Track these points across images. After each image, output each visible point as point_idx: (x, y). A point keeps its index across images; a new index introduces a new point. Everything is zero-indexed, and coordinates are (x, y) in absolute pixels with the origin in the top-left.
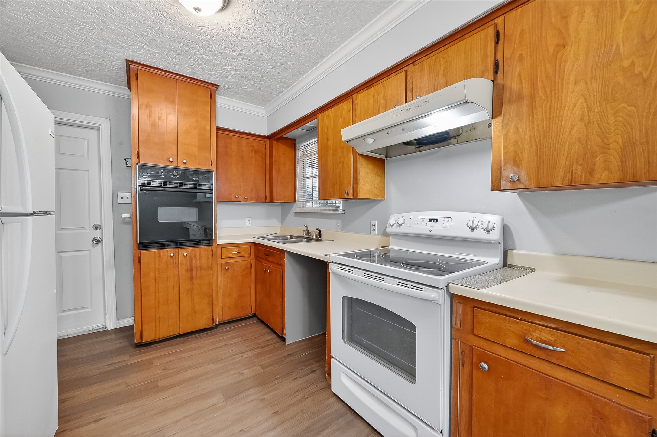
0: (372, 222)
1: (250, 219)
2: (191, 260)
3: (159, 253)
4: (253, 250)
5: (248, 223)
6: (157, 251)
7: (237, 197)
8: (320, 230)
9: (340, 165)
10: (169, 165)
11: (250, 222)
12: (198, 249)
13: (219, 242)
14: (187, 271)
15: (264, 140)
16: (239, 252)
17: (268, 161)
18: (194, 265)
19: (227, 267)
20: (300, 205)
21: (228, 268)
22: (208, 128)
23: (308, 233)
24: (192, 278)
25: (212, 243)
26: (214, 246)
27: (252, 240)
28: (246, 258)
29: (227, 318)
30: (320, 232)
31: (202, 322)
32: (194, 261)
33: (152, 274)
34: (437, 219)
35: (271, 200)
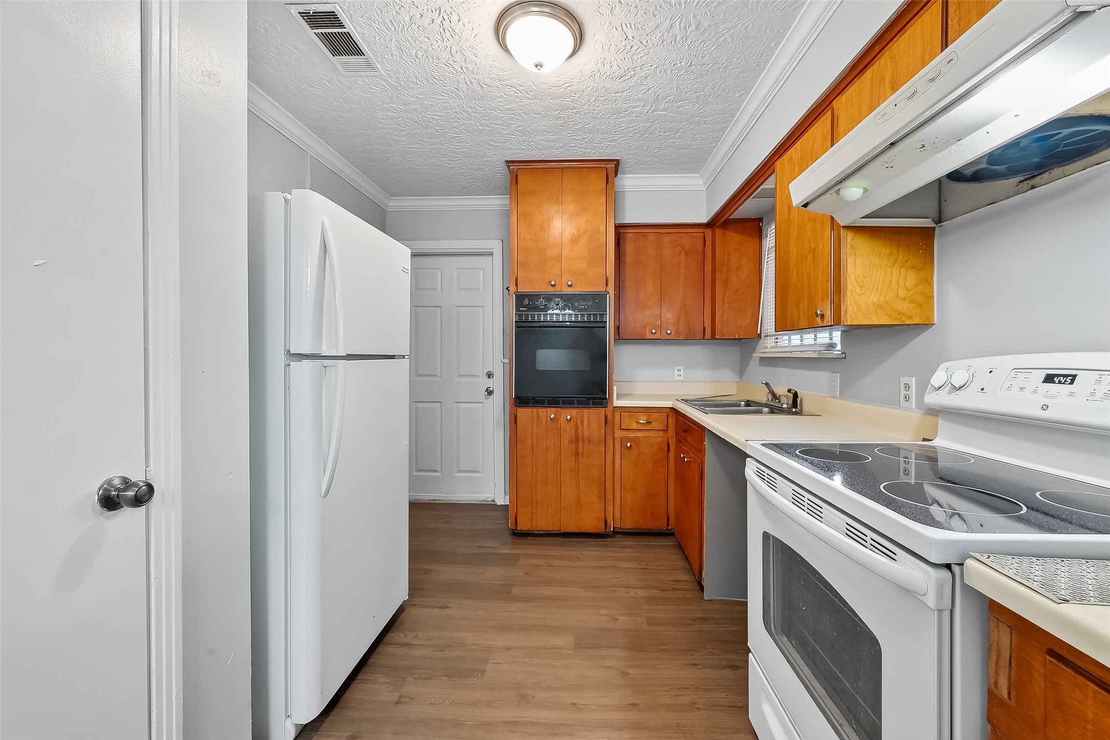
0: (904, 380)
1: (681, 368)
2: (577, 427)
3: (538, 413)
4: (672, 422)
5: (678, 374)
6: (535, 410)
7: (653, 331)
8: (796, 392)
9: (810, 257)
10: (551, 290)
11: (682, 373)
12: (586, 412)
13: (617, 403)
14: (570, 441)
15: (702, 230)
16: (649, 423)
17: (708, 267)
18: (580, 434)
19: (629, 444)
20: (769, 343)
21: (630, 446)
22: (602, 228)
23: (775, 396)
24: (577, 454)
25: (606, 404)
26: (609, 410)
27: (668, 404)
28: (661, 433)
29: (628, 525)
30: (796, 395)
31: (591, 523)
32: (580, 429)
33: (529, 441)
34: (1074, 376)
35: (713, 337)
